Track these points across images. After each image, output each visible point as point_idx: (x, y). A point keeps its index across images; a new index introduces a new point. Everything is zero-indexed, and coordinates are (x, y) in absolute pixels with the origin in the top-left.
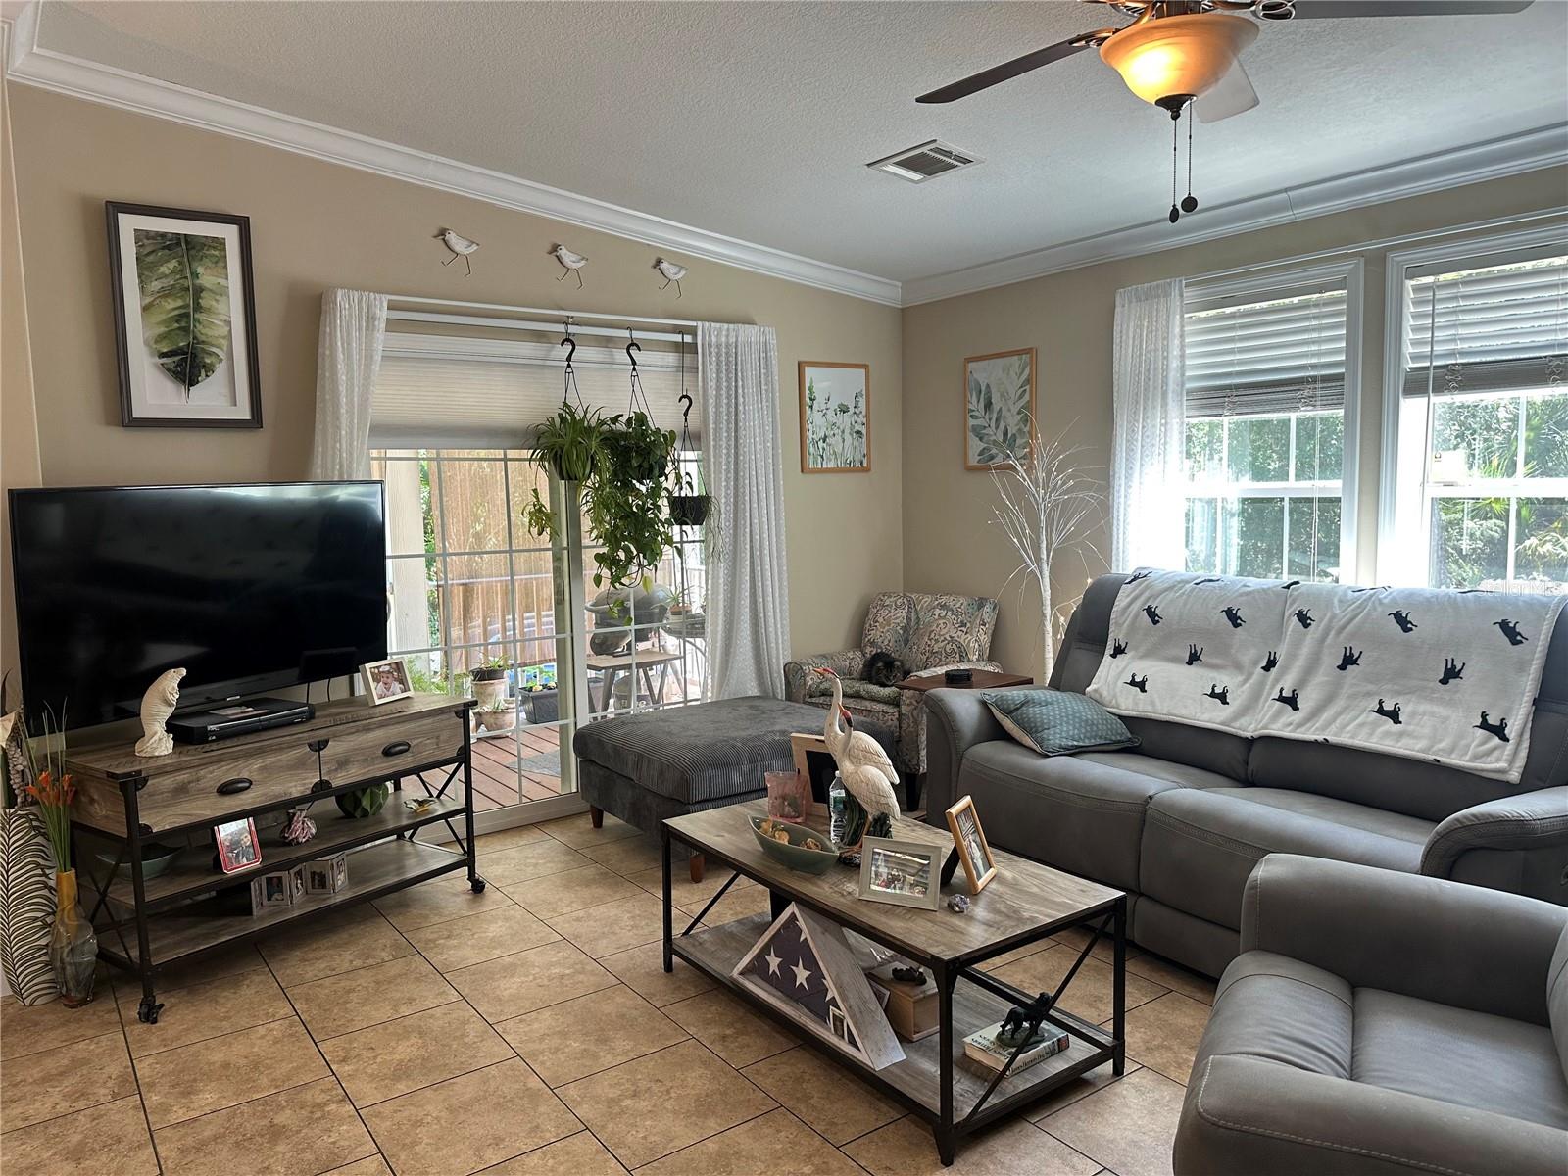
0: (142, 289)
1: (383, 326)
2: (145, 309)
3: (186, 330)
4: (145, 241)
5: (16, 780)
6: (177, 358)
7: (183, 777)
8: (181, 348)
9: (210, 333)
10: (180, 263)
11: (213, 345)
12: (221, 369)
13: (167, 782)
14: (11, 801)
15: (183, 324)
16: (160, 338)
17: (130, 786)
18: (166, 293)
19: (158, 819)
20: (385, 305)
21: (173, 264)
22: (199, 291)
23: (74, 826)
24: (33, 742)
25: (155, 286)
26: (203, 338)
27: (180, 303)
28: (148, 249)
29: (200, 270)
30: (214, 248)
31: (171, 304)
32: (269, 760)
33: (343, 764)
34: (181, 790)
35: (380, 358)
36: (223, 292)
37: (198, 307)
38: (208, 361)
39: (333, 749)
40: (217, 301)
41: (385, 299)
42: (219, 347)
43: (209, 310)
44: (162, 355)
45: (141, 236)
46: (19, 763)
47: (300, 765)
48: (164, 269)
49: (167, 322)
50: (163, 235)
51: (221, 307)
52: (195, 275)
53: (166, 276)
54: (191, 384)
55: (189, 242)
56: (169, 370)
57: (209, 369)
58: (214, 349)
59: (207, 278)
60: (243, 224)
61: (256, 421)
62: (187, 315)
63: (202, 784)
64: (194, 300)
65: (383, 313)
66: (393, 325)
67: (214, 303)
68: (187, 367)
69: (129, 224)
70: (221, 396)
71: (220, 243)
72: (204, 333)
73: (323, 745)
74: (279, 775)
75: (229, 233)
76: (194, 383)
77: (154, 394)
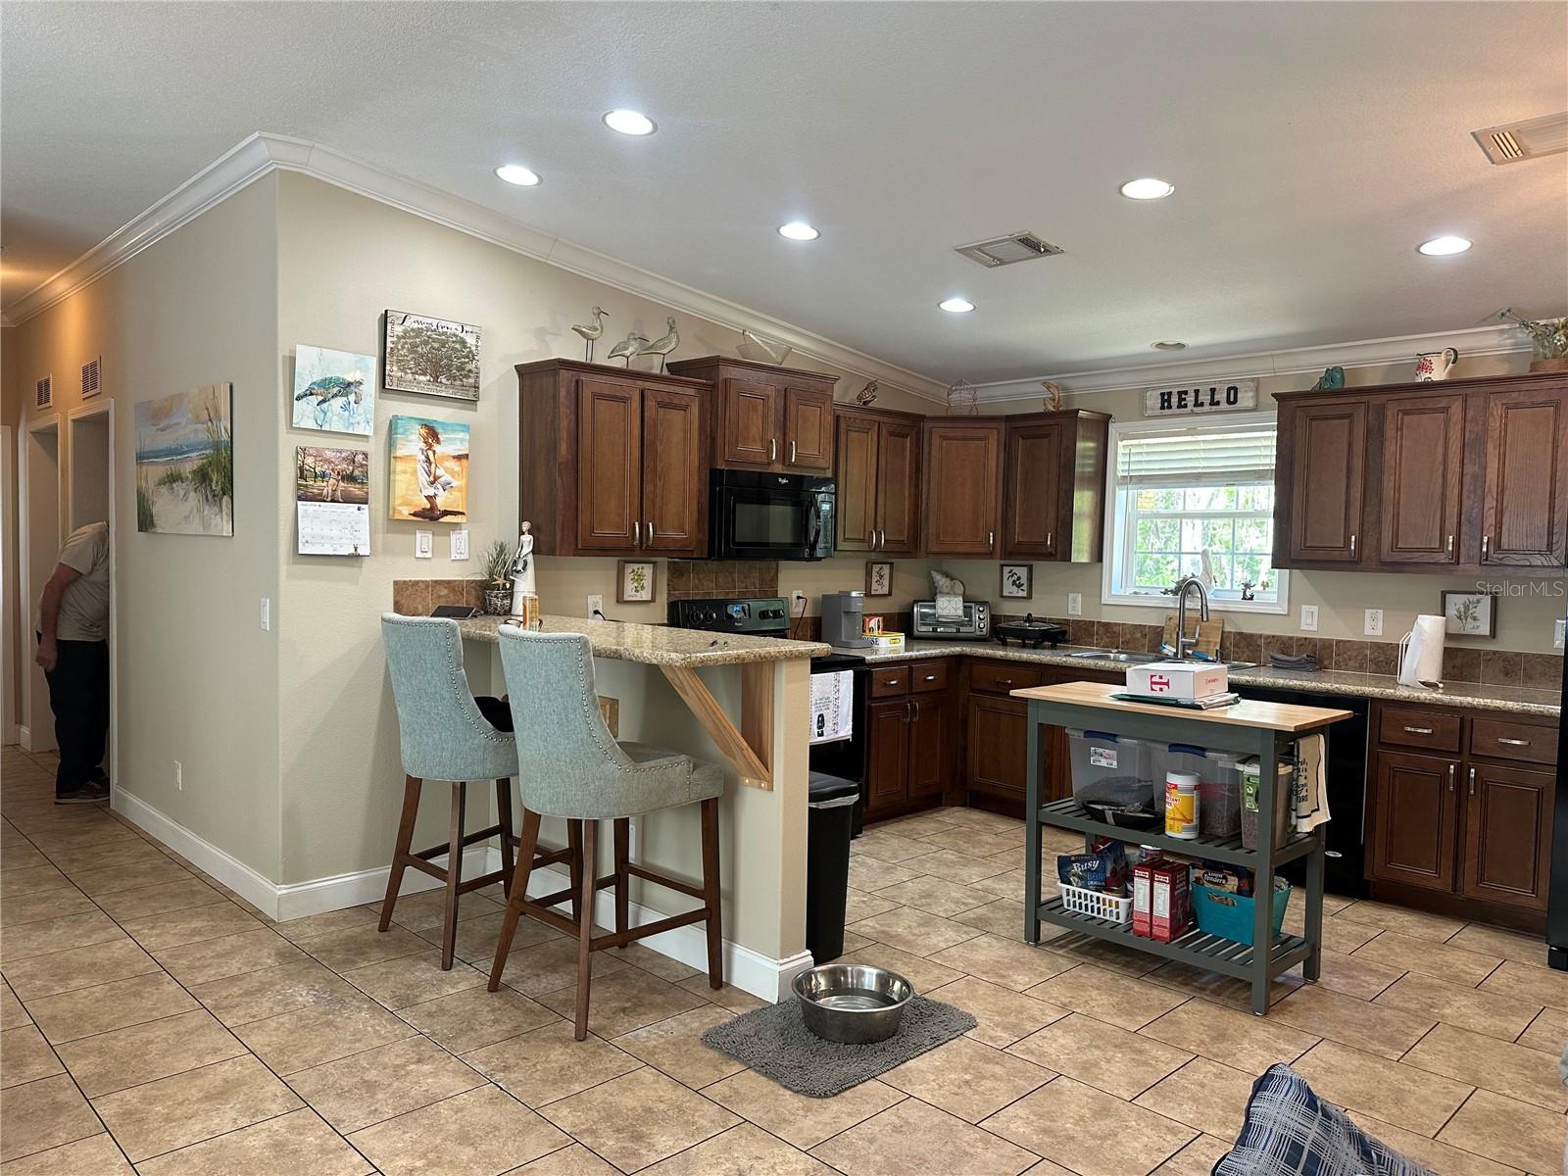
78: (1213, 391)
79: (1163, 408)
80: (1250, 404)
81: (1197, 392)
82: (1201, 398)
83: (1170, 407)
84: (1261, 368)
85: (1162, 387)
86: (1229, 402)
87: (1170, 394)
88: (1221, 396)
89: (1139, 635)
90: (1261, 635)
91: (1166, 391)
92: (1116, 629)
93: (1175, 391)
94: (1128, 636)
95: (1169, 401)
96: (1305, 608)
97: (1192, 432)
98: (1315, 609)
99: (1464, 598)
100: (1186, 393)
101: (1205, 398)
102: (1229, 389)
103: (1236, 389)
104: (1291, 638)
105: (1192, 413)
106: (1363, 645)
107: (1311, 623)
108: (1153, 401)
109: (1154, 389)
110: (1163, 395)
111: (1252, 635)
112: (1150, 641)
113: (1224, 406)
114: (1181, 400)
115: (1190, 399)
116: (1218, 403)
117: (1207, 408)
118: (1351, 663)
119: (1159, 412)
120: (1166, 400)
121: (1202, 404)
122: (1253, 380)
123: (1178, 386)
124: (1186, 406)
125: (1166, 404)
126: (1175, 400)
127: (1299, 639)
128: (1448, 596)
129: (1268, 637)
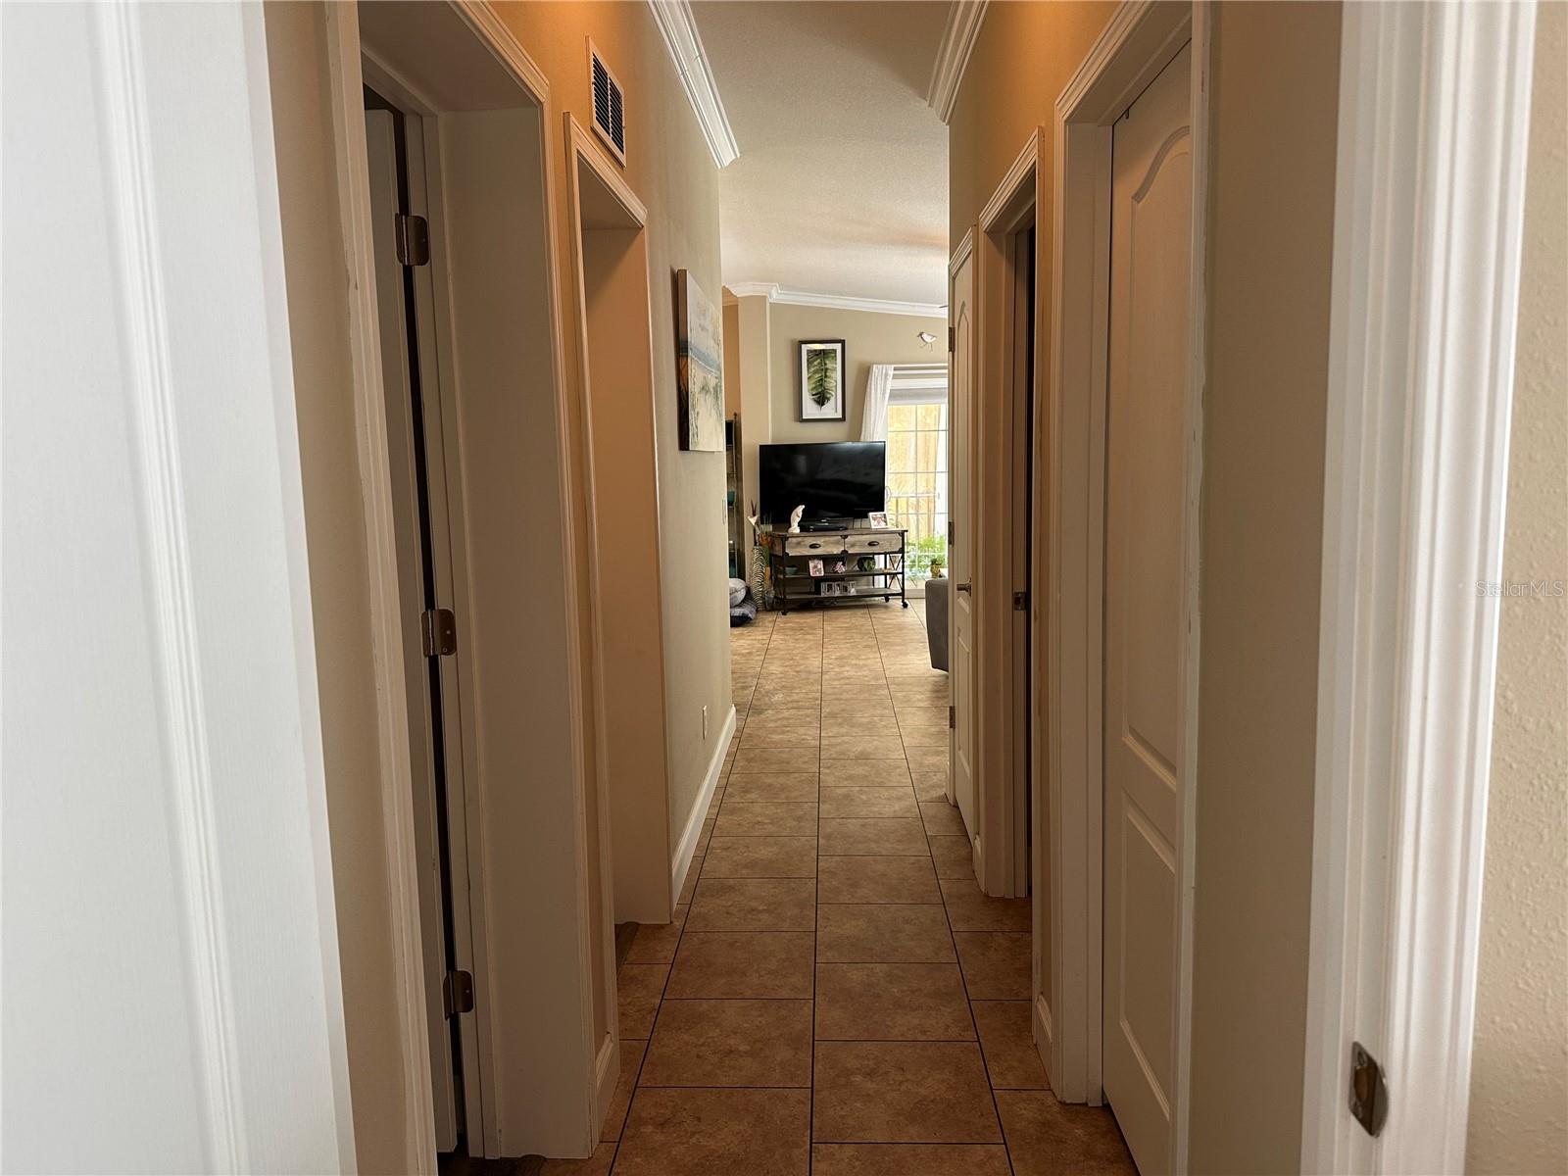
0: (808, 371)
1: (892, 377)
2: (809, 378)
3: (821, 385)
4: (810, 354)
5: (757, 538)
6: (818, 396)
7: (799, 539)
8: (820, 392)
10: (821, 360)
11: (830, 390)
12: (832, 399)
13: (794, 540)
14: (755, 544)
15: (821, 383)
16: (813, 389)
17: (784, 539)
18: (815, 372)
19: (791, 552)
20: (893, 369)
21: (819, 361)
22: (827, 369)
23: (771, 555)
24: (762, 526)
25: (812, 370)
26: (827, 388)
27: (820, 375)
28: (811, 356)
29: (827, 362)
30: (833, 353)
31: (817, 376)
32: (827, 539)
33: (853, 545)
34: (799, 543)
36: (835, 369)
37: (826, 376)
38: (828, 396)
39: (849, 539)
40: (832, 373)
41: (893, 366)
42: (832, 390)
43: (830, 377)
44: (813, 395)
45: (809, 352)
46: (758, 532)
47: (837, 543)
48: (816, 363)
49: (815, 383)
50: (816, 351)
51: (833, 375)
52: (826, 364)
53: (816, 366)
55: (823, 351)
56: (815, 400)
57: (828, 399)
58: (831, 392)
59: (829, 365)
60: (843, 342)
61: (843, 419)
62: (822, 379)
63: (806, 543)
64: (824, 373)
65: (891, 373)
66: (895, 377)
68: (821, 399)
69: (805, 348)
70: (831, 410)
71: (835, 351)
72: (828, 386)
73: (846, 537)
74: (830, 545)
75: (838, 347)
76: (823, 404)
77: (810, 409)
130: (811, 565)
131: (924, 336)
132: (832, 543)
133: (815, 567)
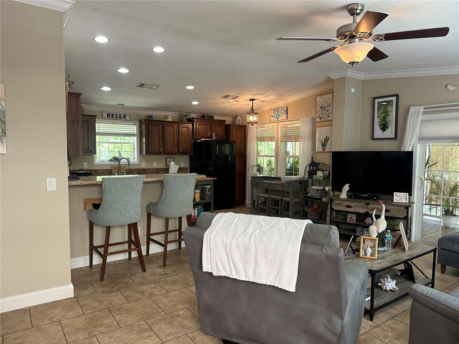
0: (378, 113)
1: (422, 114)
2: (378, 117)
3: (384, 120)
4: (379, 104)
6: (382, 126)
7: (340, 202)
8: (383, 124)
9: (389, 120)
10: (385, 107)
11: (389, 122)
12: (390, 127)
15: (384, 119)
16: (380, 122)
17: (332, 200)
18: (381, 113)
19: (335, 207)
20: (423, 108)
21: (383, 107)
22: (387, 111)
25: (380, 112)
26: (387, 121)
27: (384, 115)
28: (379, 105)
29: (388, 107)
30: (391, 102)
31: (383, 115)
32: (356, 204)
34: (339, 204)
35: (420, 122)
36: (392, 111)
37: (387, 115)
38: (388, 126)
39: (370, 206)
40: (390, 113)
42: (390, 123)
43: (389, 115)
44: (380, 125)
45: (379, 103)
47: (363, 207)
48: (382, 109)
49: (381, 119)
50: (383, 102)
51: (391, 114)
52: (387, 109)
53: (382, 110)
54: (384, 131)
55: (386, 102)
56: (381, 128)
57: (388, 127)
58: (389, 123)
59: (389, 109)
60: (397, 96)
61: (395, 138)
62: (385, 117)
63: (343, 204)
64: (386, 113)
65: (422, 110)
66: (424, 113)
67: (390, 114)
68: (384, 127)
69: (377, 101)
70: (390, 133)
71: (392, 101)
72: (388, 120)
73: (368, 204)
74: (358, 207)
75: (394, 99)
76: (385, 130)
77: (378, 133)
78: (120, 115)
79: (108, 117)
80: (128, 119)
81: (116, 114)
82: (117, 116)
83: (109, 117)
84: (131, 112)
85: (108, 112)
86: (124, 118)
87: (109, 114)
88: (122, 116)
89: (105, 172)
90: (134, 169)
91: (108, 113)
92: (98, 171)
93: (111, 113)
94: (102, 172)
95: (109, 115)
96: (142, 162)
97: (114, 123)
98: (144, 162)
99: (169, 159)
100: (113, 114)
101: (118, 116)
102: (124, 115)
103: (125, 115)
104: (140, 169)
105: (116, 119)
106: (153, 169)
107: (144, 165)
108: (105, 115)
109: (105, 112)
110: (108, 114)
111: (132, 169)
112: (108, 173)
113: (123, 119)
114: (112, 116)
115: (115, 116)
116: (121, 118)
117: (119, 118)
118: (152, 172)
119: (107, 118)
120: (108, 115)
121: (118, 118)
122: (129, 114)
123: (111, 112)
124: (114, 117)
125: (109, 116)
126: (111, 116)
127: (142, 169)
128: (167, 159)
129: (135, 169)
130: (349, 216)
131: (449, 87)
132: (360, 207)
133: (351, 218)
